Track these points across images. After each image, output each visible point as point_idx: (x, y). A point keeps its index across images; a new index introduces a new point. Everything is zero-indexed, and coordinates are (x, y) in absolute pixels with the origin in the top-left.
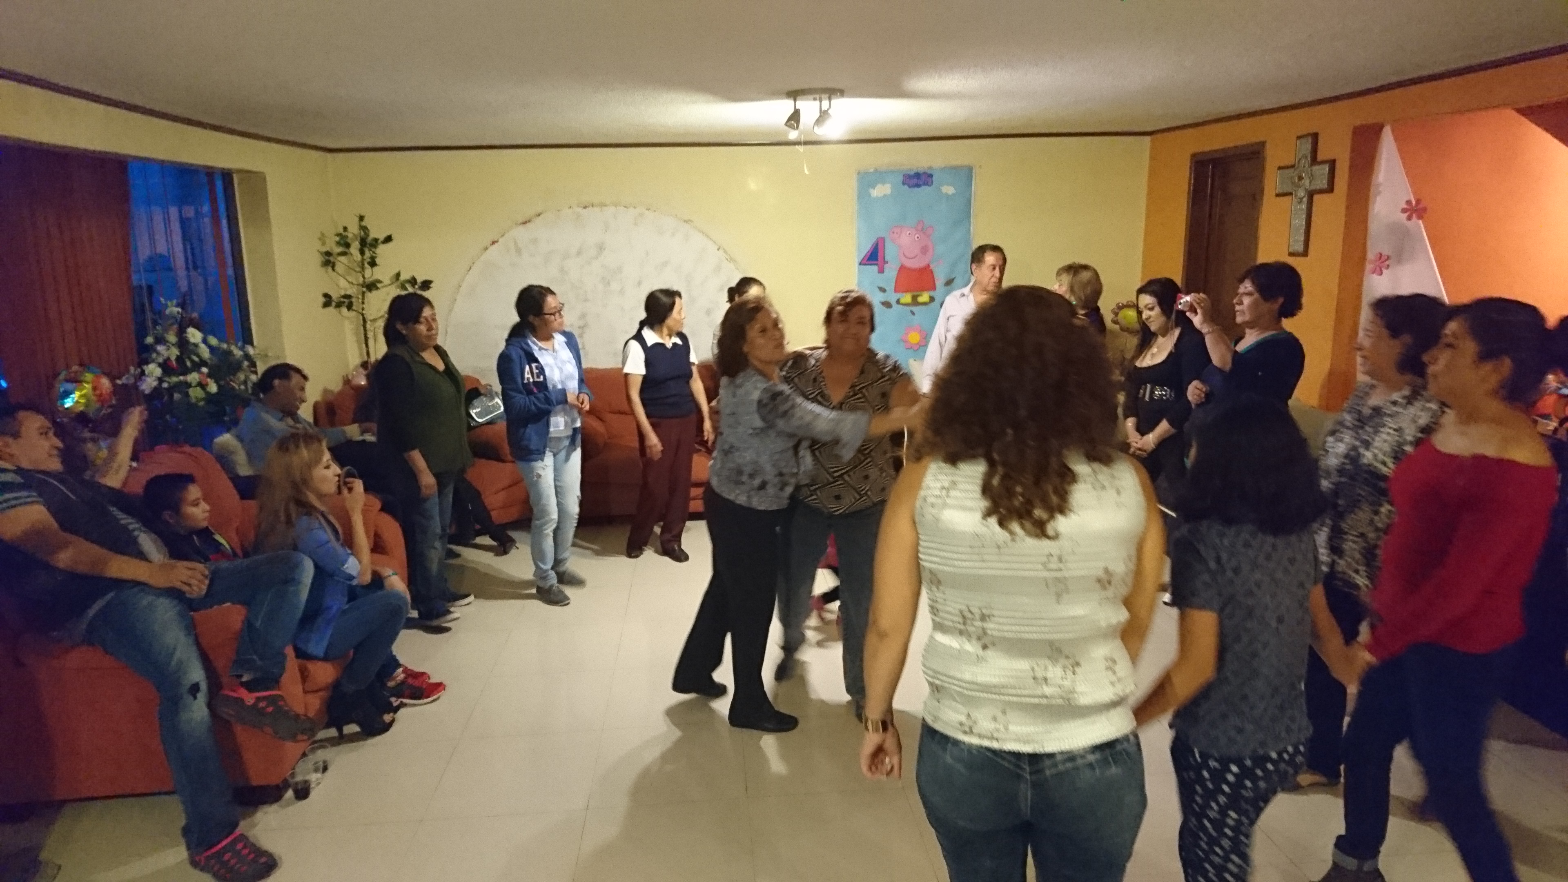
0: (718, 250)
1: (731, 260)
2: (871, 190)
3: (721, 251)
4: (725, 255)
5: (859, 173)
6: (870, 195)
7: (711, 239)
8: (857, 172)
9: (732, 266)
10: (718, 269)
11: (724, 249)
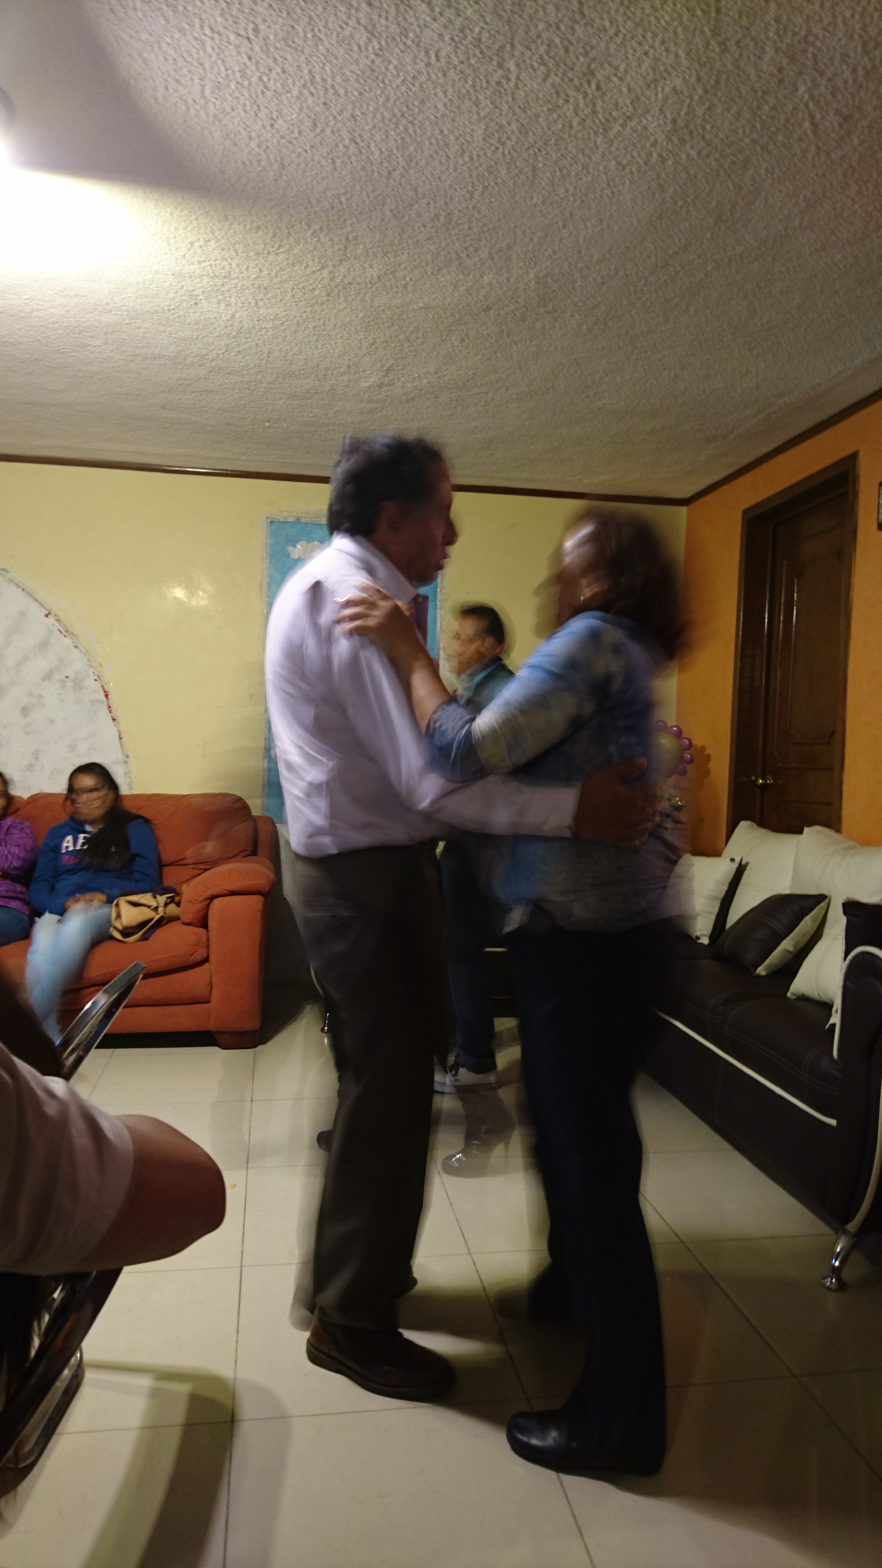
0: (47, 616)
1: (66, 632)
2: (290, 549)
3: (51, 620)
4: (56, 624)
5: (271, 522)
6: (288, 555)
7: (37, 600)
8: (269, 521)
9: (68, 641)
10: (44, 645)
11: (56, 615)
